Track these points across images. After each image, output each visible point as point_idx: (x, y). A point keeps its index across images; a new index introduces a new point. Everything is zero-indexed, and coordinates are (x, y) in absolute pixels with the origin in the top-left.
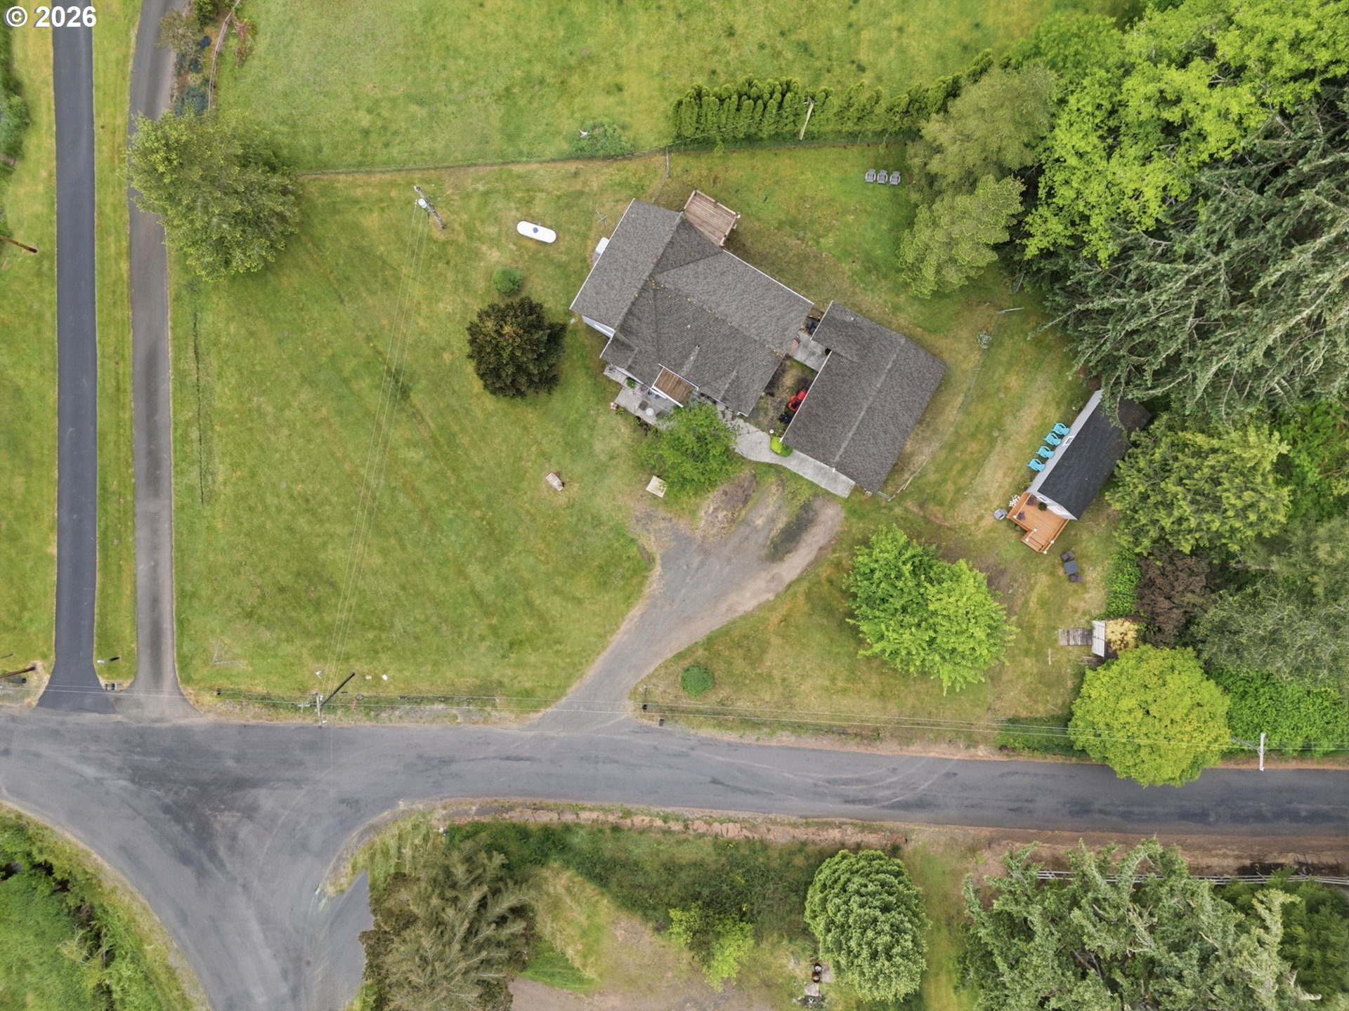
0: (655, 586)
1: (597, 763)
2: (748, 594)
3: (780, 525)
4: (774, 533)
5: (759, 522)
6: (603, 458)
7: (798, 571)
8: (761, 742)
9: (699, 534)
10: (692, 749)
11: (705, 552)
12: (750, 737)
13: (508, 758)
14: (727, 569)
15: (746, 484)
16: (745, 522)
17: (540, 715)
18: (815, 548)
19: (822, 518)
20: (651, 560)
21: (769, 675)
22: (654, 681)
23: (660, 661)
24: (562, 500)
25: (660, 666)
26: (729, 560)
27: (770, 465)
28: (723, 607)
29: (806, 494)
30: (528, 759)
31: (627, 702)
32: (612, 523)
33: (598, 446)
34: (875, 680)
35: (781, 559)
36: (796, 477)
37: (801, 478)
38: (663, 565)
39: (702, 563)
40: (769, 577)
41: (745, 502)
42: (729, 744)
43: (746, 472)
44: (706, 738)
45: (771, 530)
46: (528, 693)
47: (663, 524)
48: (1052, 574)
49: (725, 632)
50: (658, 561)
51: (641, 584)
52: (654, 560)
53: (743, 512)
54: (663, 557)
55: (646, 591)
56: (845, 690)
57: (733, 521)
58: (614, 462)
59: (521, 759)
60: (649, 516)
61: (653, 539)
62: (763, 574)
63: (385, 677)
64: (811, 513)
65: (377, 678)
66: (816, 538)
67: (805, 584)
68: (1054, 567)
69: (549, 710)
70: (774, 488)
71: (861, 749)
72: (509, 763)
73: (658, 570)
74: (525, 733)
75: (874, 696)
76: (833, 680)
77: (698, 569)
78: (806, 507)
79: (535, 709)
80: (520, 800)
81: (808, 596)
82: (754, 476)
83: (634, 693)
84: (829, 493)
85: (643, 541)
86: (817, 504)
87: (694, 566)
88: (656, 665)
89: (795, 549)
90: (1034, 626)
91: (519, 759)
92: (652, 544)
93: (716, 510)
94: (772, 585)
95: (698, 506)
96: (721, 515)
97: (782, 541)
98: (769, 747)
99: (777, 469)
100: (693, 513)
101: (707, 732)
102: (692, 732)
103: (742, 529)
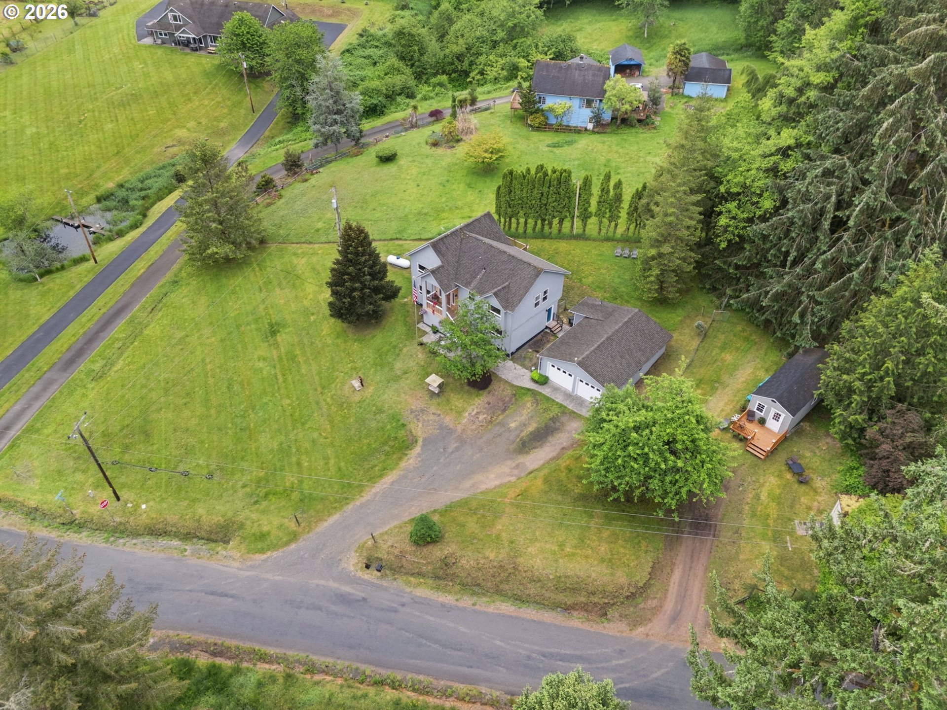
0: (411, 461)
1: (300, 607)
2: (492, 476)
3: (531, 428)
4: (523, 434)
5: (513, 425)
6: (399, 373)
7: (541, 462)
8: (477, 607)
9: (459, 428)
10: (403, 605)
11: (462, 441)
12: (467, 601)
13: (213, 593)
14: (478, 455)
15: (507, 399)
16: (502, 424)
17: (264, 556)
18: (558, 448)
19: (568, 428)
20: (413, 442)
21: (498, 537)
22: (386, 537)
23: (396, 523)
24: (357, 398)
25: (395, 527)
26: (481, 450)
27: (529, 390)
28: (467, 484)
29: (555, 411)
30: (232, 596)
31: (353, 554)
32: (390, 412)
33: (398, 365)
34: (603, 548)
35: (527, 453)
36: (548, 399)
37: (553, 400)
38: (423, 446)
39: (457, 449)
40: (514, 465)
41: (504, 410)
42: (443, 605)
43: (509, 391)
44: (421, 597)
45: (522, 431)
46: (263, 536)
47: (432, 417)
48: (780, 476)
49: (464, 503)
50: (420, 442)
51: (400, 459)
52: (416, 441)
53: (501, 417)
54: (424, 440)
55: (403, 464)
56: (573, 555)
57: (491, 422)
58: (406, 376)
59: (226, 595)
60: (422, 411)
61: (420, 425)
62: (509, 462)
63: (144, 506)
64: (558, 424)
65: (137, 506)
66: (560, 440)
67: (546, 471)
68: (781, 471)
69: (275, 554)
70: (529, 405)
71: (586, 626)
72: (212, 597)
73: (418, 449)
74: (242, 572)
75: (602, 560)
76: (561, 546)
77: (452, 452)
78: (554, 419)
79: (262, 551)
80: (202, 637)
81: (546, 480)
82: (515, 395)
83: (361, 547)
84: (574, 413)
85: (412, 426)
86: (564, 419)
87: (450, 450)
88: (392, 525)
89: (541, 446)
90: (768, 515)
91: (225, 595)
92: (419, 430)
93: (478, 413)
94: (516, 472)
95: (464, 410)
96: (481, 417)
97: (530, 440)
98: (485, 613)
99: (534, 393)
100: (459, 413)
101: (424, 592)
102: (408, 590)
103: (497, 428)
